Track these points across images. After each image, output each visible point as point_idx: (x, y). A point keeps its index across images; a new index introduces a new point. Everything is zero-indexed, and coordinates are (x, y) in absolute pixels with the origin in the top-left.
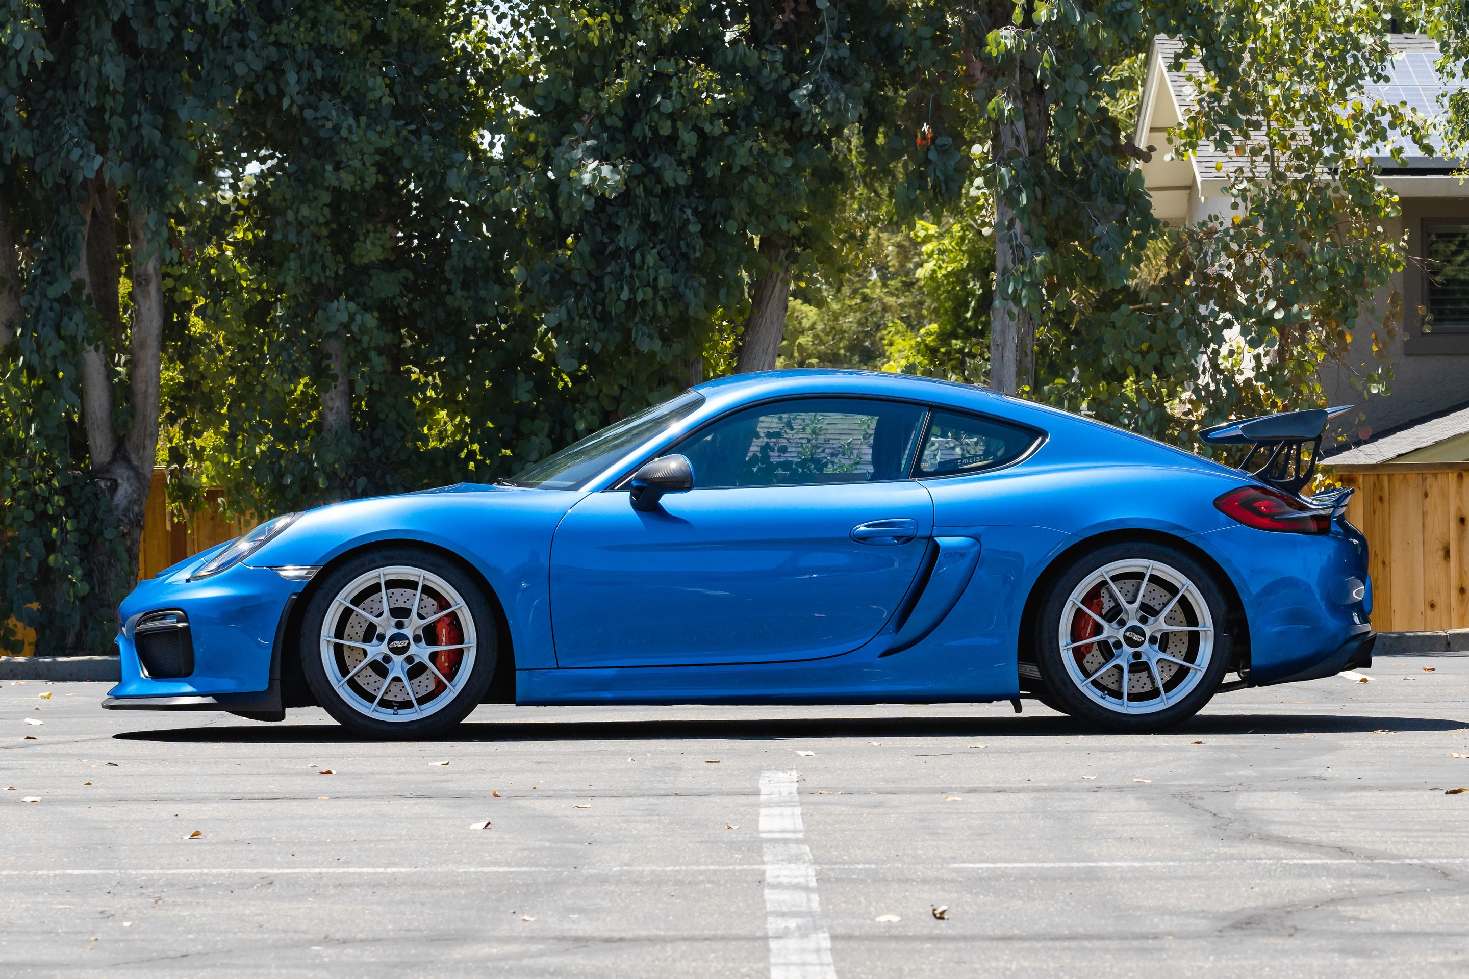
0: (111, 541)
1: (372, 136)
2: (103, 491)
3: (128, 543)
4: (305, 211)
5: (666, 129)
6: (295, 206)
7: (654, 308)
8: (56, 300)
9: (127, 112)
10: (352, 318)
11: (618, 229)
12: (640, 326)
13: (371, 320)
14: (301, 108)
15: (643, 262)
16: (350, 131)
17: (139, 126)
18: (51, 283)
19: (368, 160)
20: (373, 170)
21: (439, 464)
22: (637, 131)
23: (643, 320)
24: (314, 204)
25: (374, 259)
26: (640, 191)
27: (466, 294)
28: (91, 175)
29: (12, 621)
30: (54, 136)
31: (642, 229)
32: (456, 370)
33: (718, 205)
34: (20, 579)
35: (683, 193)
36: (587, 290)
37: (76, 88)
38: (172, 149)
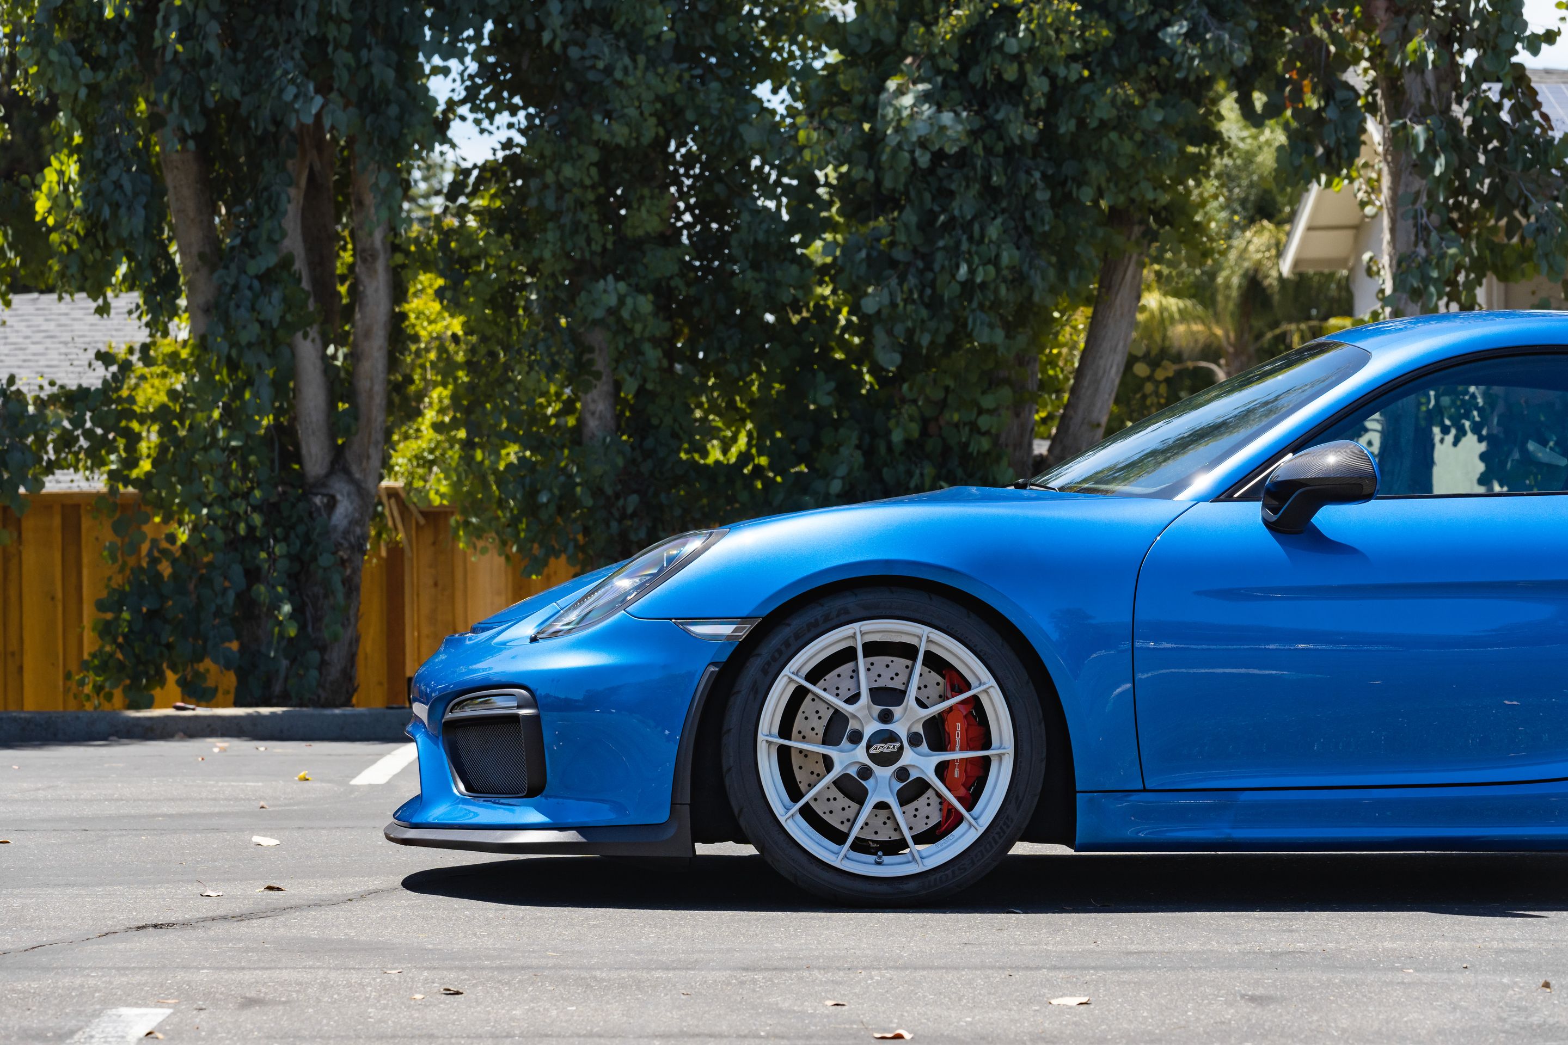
0: (325, 569)
1: (651, 77)
2: (318, 509)
3: (348, 572)
4: (567, 171)
5: (1011, 73)
6: (556, 164)
7: (996, 291)
8: (258, 277)
9: (356, 45)
10: (622, 300)
11: (951, 194)
12: (978, 313)
13: (645, 304)
14: (565, 46)
15: (983, 236)
16: (626, 70)
17: (369, 64)
18: (252, 257)
19: (647, 110)
20: (653, 121)
21: (722, 480)
22: (974, 76)
23: (981, 306)
24: (579, 163)
25: (649, 229)
26: (979, 149)
27: (757, 275)
28: (309, 120)
29: (207, 664)
30: (263, 72)
31: (981, 195)
32: (740, 370)
33: (1069, 168)
34: (218, 613)
35: (1029, 152)
36: (913, 270)
37: (292, 15)
38: (408, 92)
